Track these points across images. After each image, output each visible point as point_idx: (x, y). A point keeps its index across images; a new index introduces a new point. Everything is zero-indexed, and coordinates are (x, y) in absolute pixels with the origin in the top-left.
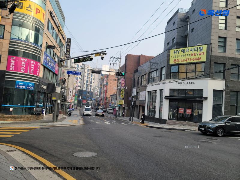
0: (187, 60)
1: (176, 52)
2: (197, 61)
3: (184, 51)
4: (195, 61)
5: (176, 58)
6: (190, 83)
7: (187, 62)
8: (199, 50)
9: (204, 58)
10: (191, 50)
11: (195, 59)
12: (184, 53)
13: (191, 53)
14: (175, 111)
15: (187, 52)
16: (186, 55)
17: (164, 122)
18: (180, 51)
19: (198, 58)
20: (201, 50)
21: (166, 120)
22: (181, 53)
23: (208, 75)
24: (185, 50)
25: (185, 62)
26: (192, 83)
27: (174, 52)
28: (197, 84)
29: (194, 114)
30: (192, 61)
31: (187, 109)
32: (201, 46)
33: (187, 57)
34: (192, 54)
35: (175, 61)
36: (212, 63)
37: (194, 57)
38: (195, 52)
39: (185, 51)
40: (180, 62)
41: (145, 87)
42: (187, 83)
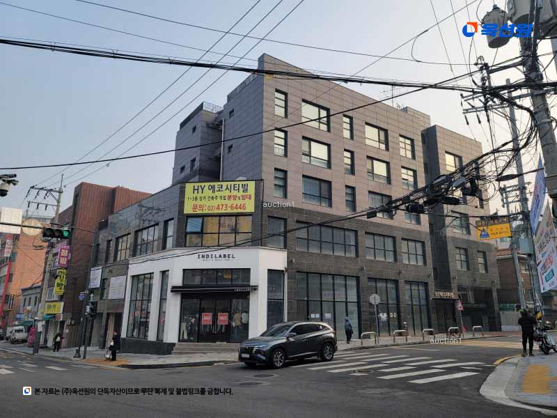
0: (220, 207)
1: (198, 190)
2: (239, 211)
3: (213, 187)
4: (235, 211)
5: (198, 202)
6: (225, 256)
7: (220, 211)
8: (241, 189)
9: (250, 207)
10: (227, 188)
11: (234, 206)
12: (214, 192)
13: (227, 193)
14: (193, 320)
15: (219, 191)
16: (219, 197)
17: (167, 349)
18: (206, 188)
19: (237, 205)
20: (245, 190)
21: (174, 345)
22: (207, 192)
23: (258, 240)
24: (216, 186)
25: (216, 211)
26: (229, 255)
27: (194, 189)
28: (239, 258)
29: (234, 324)
30: (229, 211)
31: (219, 314)
32: (246, 182)
33: (219, 202)
34: (230, 197)
35: (195, 207)
36: (265, 216)
37: (231, 201)
38: (234, 193)
39: (217, 189)
40: (206, 212)
41: (126, 266)
42: (220, 256)
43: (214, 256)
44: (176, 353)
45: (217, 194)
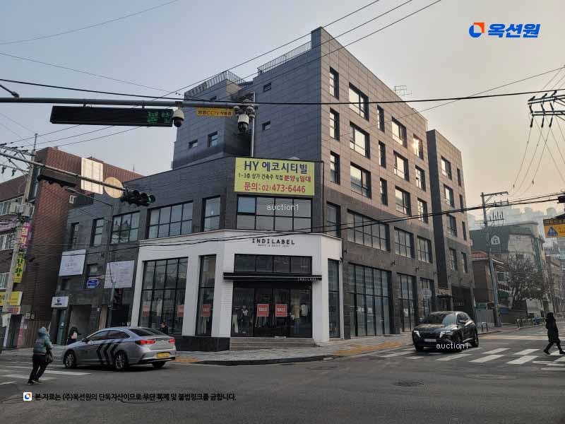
0: (277, 187)
1: (250, 166)
2: (297, 193)
3: (268, 165)
4: (293, 193)
5: (251, 180)
6: (283, 241)
7: (276, 192)
8: (299, 169)
9: (310, 190)
10: (284, 167)
11: (292, 187)
12: (268, 170)
13: (284, 173)
14: (245, 312)
15: (275, 169)
16: (274, 176)
18: (260, 166)
19: (295, 187)
20: (304, 172)
22: (261, 170)
23: (317, 228)
24: (271, 165)
25: (271, 192)
26: (288, 241)
27: (246, 165)
28: (299, 246)
30: (286, 192)
31: (276, 305)
32: (305, 163)
33: (275, 181)
34: (287, 177)
35: (247, 185)
36: (325, 202)
37: (289, 183)
38: (292, 173)
39: (272, 167)
40: (260, 191)
41: (135, 247)
42: (278, 241)
43: (270, 241)
44: (233, 349)
45: (272, 172)
